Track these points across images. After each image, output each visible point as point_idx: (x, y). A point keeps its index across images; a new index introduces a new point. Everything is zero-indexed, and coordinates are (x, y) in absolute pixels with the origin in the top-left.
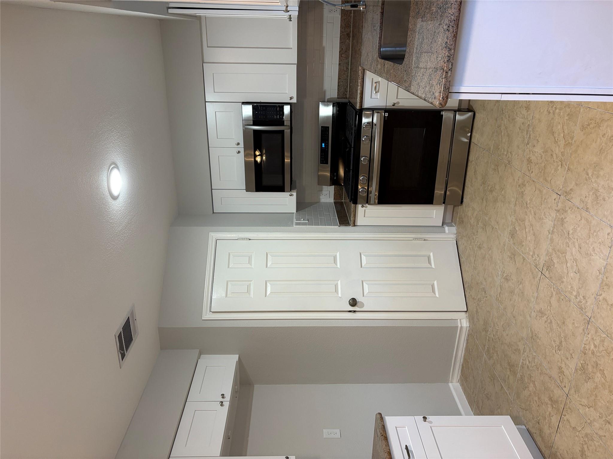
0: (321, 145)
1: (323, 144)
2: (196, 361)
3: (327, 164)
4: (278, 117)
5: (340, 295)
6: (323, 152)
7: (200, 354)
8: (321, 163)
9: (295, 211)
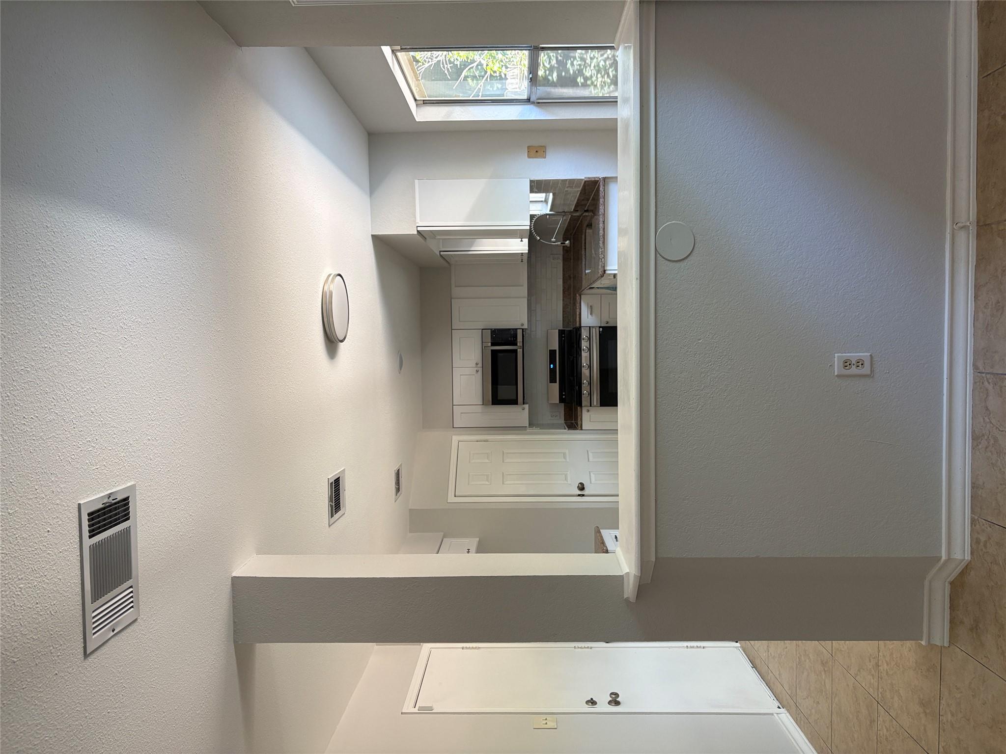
0: (550, 366)
1: (552, 365)
2: (441, 540)
3: (556, 382)
4: (512, 339)
5: (569, 483)
6: (552, 372)
7: (444, 537)
8: (550, 383)
9: (528, 426)
